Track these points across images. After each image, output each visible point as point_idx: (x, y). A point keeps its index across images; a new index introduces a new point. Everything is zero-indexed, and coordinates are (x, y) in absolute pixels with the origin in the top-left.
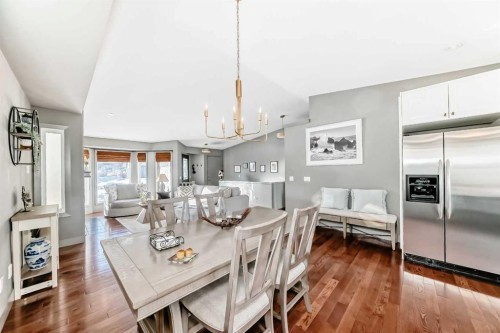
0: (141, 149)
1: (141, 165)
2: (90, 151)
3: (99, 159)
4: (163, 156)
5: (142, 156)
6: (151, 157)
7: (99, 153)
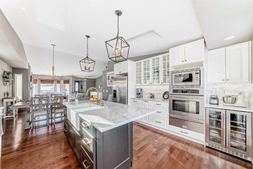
0: (59, 79)
1: (58, 85)
2: (38, 80)
3: (41, 83)
4: (67, 82)
5: (58, 82)
6: (62, 82)
7: (41, 81)
